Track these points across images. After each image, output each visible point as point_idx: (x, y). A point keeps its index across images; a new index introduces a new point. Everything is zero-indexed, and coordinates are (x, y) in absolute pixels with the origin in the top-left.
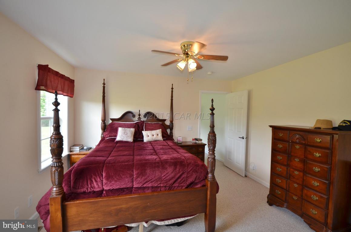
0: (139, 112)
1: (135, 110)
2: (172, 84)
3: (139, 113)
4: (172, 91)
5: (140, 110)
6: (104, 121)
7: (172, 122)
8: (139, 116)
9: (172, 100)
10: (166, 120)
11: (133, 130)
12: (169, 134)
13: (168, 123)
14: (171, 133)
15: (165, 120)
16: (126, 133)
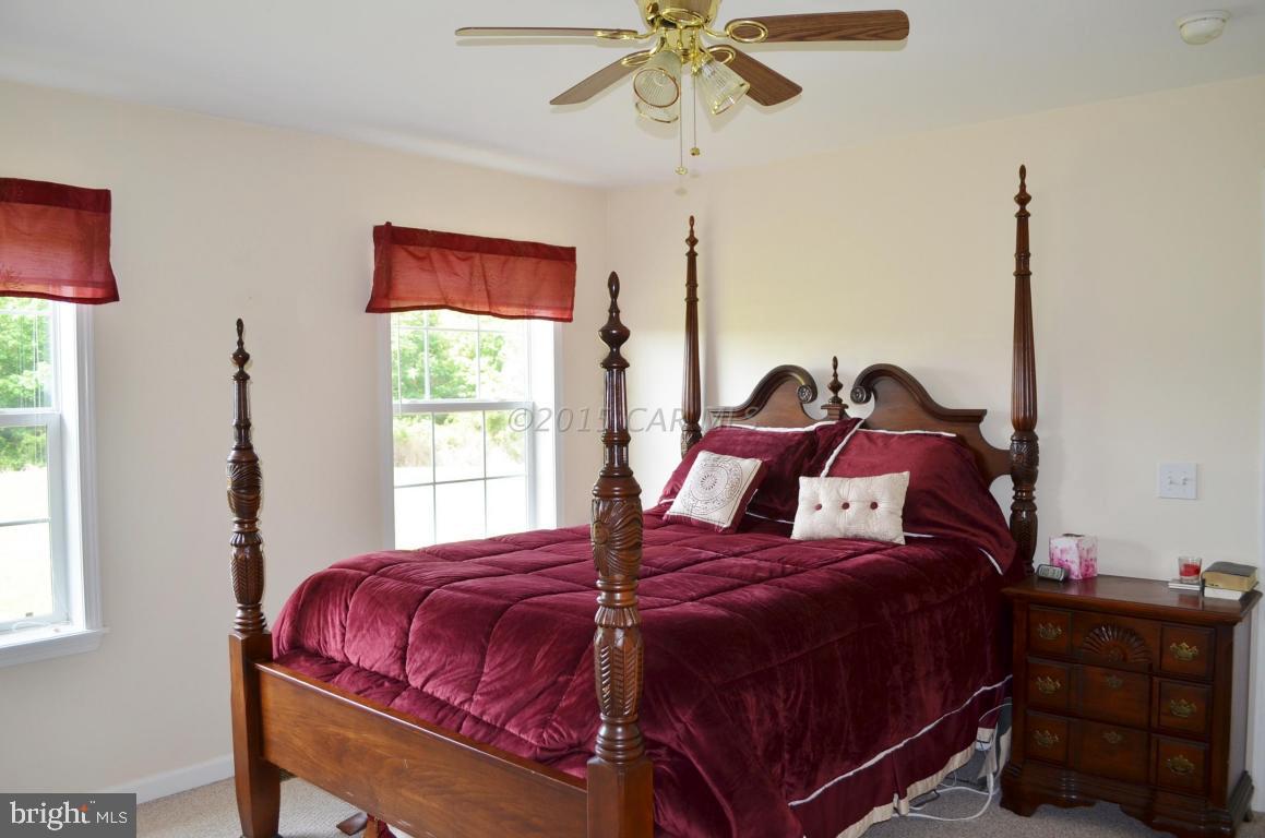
0: (835, 367)
1: (812, 359)
2: (1023, 171)
3: (835, 375)
4: (1023, 218)
5: (835, 360)
6: (692, 418)
7: (1025, 427)
8: (832, 395)
9: (1023, 276)
10: (984, 412)
11: (750, 467)
12: (1007, 513)
13: (999, 434)
14: (1024, 502)
15: (976, 417)
16: (708, 482)
